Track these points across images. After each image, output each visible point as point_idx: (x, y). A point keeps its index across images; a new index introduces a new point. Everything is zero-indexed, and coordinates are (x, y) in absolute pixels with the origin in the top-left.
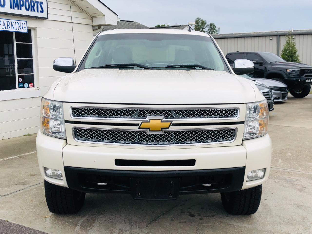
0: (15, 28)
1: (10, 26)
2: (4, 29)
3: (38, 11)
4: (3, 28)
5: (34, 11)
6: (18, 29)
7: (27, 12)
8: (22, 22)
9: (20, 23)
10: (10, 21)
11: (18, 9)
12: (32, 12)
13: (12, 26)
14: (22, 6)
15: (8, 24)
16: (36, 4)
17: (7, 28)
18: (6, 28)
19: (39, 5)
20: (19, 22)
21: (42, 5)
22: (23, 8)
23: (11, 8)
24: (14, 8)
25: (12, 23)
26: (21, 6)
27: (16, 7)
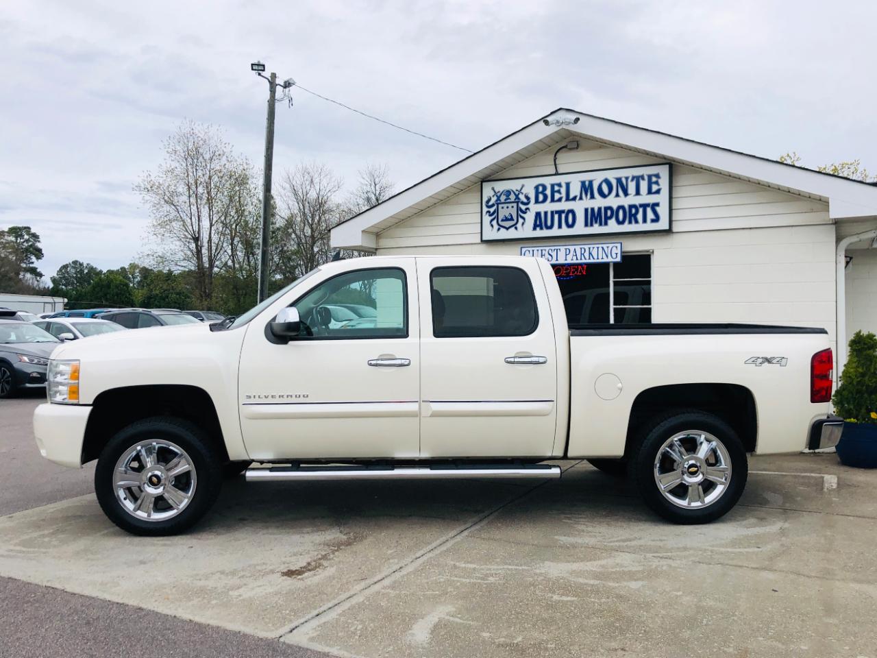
0: (596, 257)
1: (587, 255)
2: (575, 261)
3: (645, 221)
4: (572, 260)
5: (637, 222)
6: (602, 258)
7: (621, 226)
8: (611, 246)
9: (608, 247)
10: (586, 247)
11: (601, 224)
12: (630, 226)
13: (590, 253)
14: (611, 218)
15: (583, 252)
16: (641, 210)
17: (579, 258)
18: (577, 259)
19: (649, 210)
20: (605, 246)
21: (657, 209)
22: (612, 222)
23: (586, 225)
24: (592, 225)
25: (591, 249)
26: (607, 218)
27: (596, 222)
